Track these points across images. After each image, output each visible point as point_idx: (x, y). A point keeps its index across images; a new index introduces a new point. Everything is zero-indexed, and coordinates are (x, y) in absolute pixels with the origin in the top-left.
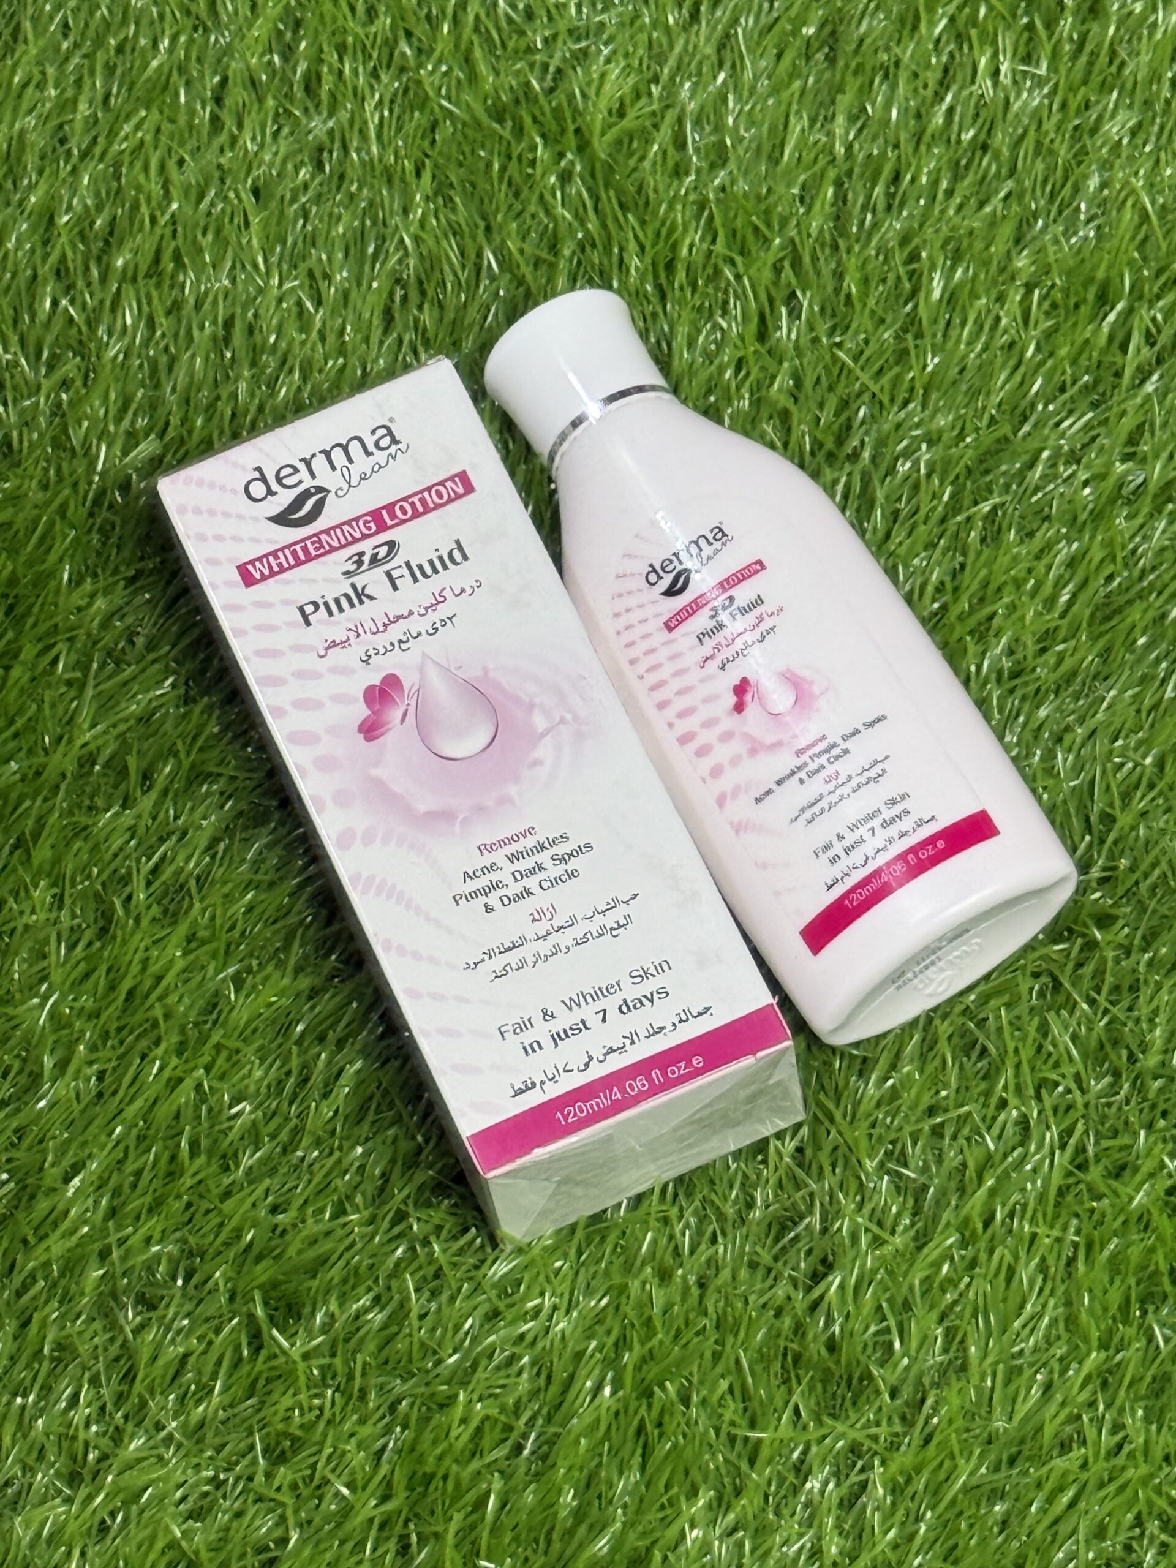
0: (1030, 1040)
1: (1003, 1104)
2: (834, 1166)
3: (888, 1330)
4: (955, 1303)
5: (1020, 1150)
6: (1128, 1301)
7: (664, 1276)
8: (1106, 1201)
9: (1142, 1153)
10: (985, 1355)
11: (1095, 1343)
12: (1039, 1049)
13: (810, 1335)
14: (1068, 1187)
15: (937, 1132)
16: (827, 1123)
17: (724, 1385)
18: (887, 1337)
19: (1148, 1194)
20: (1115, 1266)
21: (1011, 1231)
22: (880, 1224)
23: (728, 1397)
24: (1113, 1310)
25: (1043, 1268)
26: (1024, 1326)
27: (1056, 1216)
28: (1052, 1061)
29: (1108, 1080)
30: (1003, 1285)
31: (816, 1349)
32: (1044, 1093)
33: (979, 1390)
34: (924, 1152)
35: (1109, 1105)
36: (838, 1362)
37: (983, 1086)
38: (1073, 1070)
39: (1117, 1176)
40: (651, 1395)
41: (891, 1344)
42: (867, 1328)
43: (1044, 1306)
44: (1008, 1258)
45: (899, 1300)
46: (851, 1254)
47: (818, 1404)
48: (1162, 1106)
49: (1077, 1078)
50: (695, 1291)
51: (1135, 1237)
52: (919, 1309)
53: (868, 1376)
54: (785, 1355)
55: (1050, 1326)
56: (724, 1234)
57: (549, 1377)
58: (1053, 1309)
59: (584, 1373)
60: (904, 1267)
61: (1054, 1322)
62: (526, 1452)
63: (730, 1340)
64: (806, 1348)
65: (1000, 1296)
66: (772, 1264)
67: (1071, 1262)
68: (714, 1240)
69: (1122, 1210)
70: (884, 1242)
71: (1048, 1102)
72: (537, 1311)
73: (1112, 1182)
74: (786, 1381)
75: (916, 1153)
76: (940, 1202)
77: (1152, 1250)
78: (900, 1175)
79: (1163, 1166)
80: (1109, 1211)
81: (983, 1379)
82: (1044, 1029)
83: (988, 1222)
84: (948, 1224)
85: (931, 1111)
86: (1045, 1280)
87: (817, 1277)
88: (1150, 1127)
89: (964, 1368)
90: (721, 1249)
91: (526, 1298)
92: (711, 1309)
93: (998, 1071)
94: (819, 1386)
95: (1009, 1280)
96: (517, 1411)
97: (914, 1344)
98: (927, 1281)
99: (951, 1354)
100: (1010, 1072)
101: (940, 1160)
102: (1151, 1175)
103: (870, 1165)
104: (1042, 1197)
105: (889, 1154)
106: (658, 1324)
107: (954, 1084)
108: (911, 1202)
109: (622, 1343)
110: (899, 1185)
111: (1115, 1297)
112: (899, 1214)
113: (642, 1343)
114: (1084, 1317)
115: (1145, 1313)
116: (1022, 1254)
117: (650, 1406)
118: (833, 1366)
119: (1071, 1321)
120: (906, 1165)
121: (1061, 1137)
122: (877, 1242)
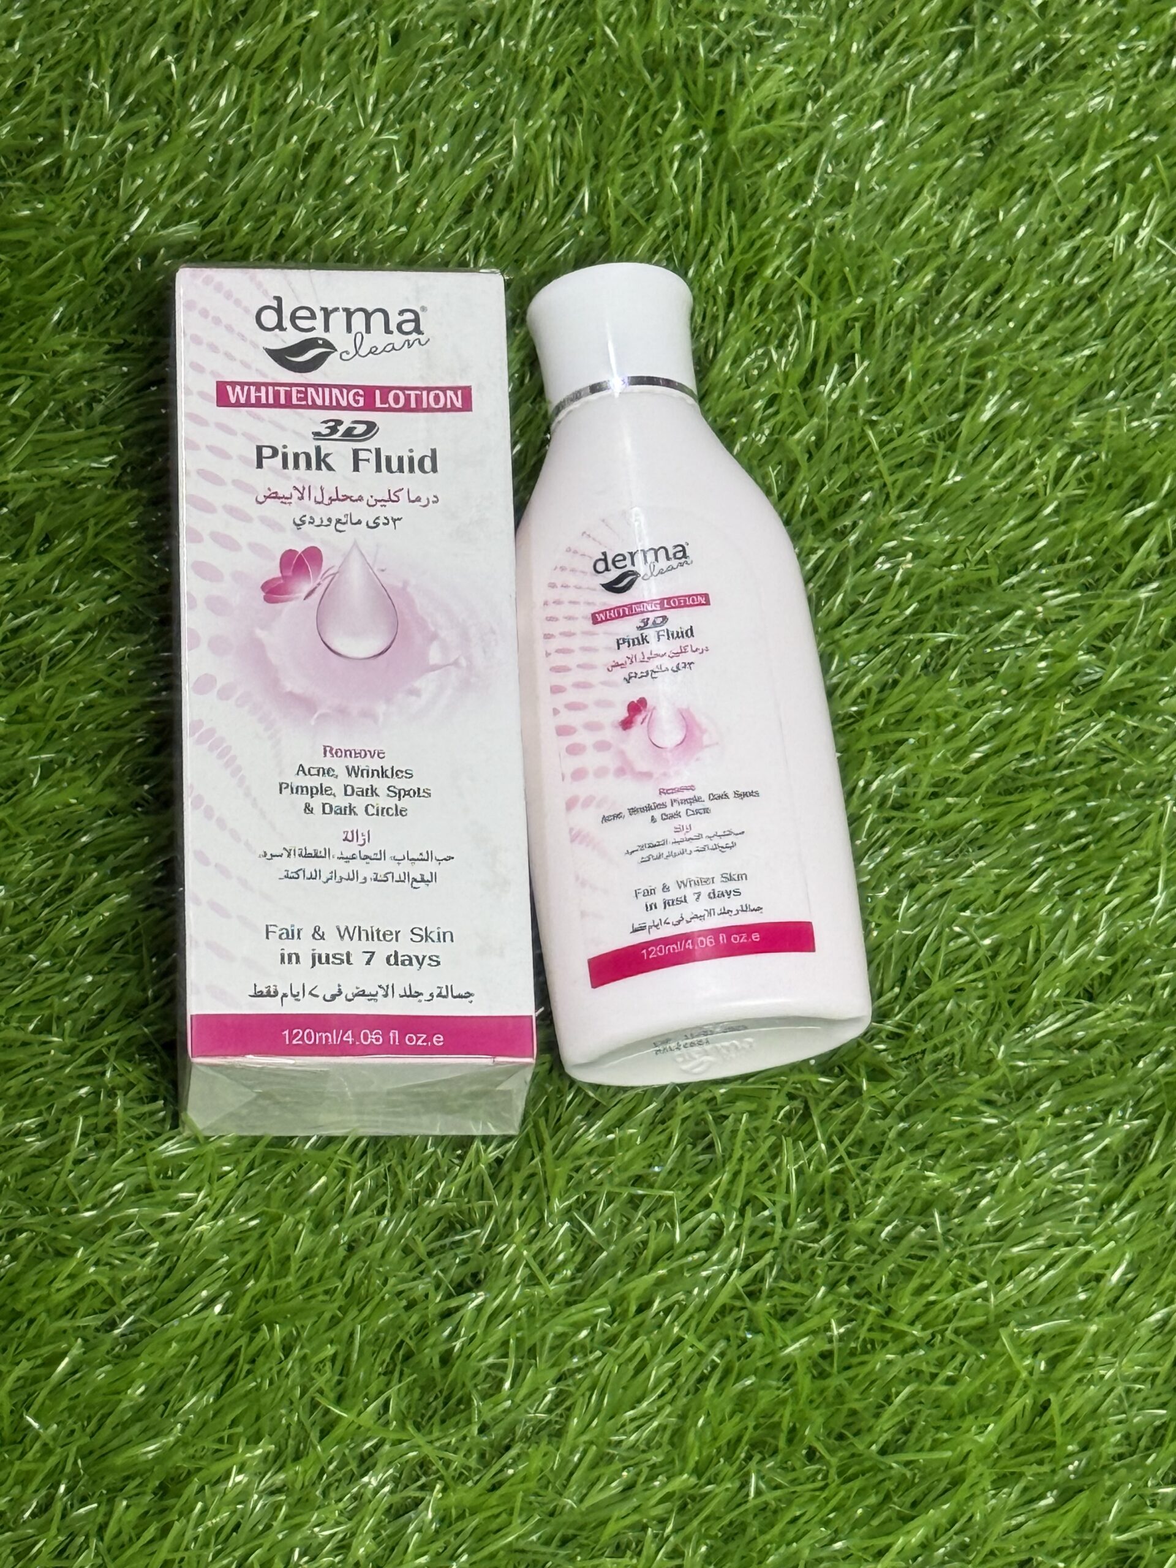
0: (759, 1155)
1: (707, 1203)
2: (524, 1191)
3: (504, 1368)
4: (579, 1370)
5: (703, 1253)
6: (739, 1439)
7: (320, 1224)
8: (760, 1338)
9: (816, 1307)
10: (583, 1433)
11: (691, 1464)
12: (764, 1167)
13: (431, 1340)
14: (732, 1308)
15: (634, 1202)
16: (536, 1149)
17: (330, 1350)
18: (500, 1374)
19: (802, 1348)
20: (742, 1401)
21: (660, 1326)
22: (542, 1265)
23: (329, 1364)
24: (722, 1441)
25: (674, 1374)
26: (633, 1420)
27: (709, 1331)
28: (771, 1183)
29: (814, 1224)
30: (631, 1373)
31: (430, 1355)
32: (749, 1211)
33: (565, 1461)
34: (613, 1215)
35: (804, 1249)
36: (445, 1376)
37: (697, 1178)
38: (785, 1202)
39: (783, 1319)
40: (257, 1330)
41: (501, 1382)
42: (485, 1358)
43: (660, 1409)
44: (646, 1350)
45: (527, 1346)
46: (502, 1282)
47: (409, 1407)
48: (852, 1272)
49: (786, 1210)
50: (342, 1252)
51: (774, 1383)
52: (542, 1361)
53: (466, 1402)
54: (399, 1346)
55: (656, 1430)
56: (393, 1209)
57: (170, 1270)
58: (666, 1417)
59: (205, 1281)
60: (546, 1315)
61: (662, 1428)
62: (117, 1332)
63: (353, 1312)
64: (421, 1350)
65: (624, 1382)
66: (424, 1257)
67: (703, 1379)
68: (381, 1211)
69: (772, 1353)
70: (539, 1284)
71: (749, 1221)
72: (188, 1203)
73: (774, 1323)
74: (388, 1373)
75: (605, 1213)
76: (608, 1268)
77: (783, 1402)
78: (581, 1228)
79: (828, 1328)
80: (759, 1349)
81: (572, 1452)
82: (776, 1151)
83: (642, 1309)
84: (605, 1293)
85: (638, 1180)
86: (671, 1386)
87: (461, 1288)
88: (833, 1286)
89: (560, 1434)
90: (384, 1223)
91: (181, 1187)
92: (349, 1275)
93: (716, 1172)
94: (417, 1392)
95: (639, 1370)
96: (124, 1291)
97: (523, 1391)
98: (562, 1337)
99: (553, 1416)
100: (726, 1177)
101: (625, 1229)
102: (813, 1333)
103: (557, 1205)
104: (703, 1307)
105: (580, 1202)
106: (294, 1266)
107: (669, 1165)
108: (579, 1258)
109: (252, 1269)
110: (576, 1236)
111: (729, 1430)
112: (564, 1264)
113: (271, 1278)
114: (691, 1437)
115: (749, 1458)
116: (661, 1352)
117: (251, 1339)
118: (438, 1378)
119: (678, 1436)
120: (590, 1221)
121: (746, 1258)
122: (532, 1280)
